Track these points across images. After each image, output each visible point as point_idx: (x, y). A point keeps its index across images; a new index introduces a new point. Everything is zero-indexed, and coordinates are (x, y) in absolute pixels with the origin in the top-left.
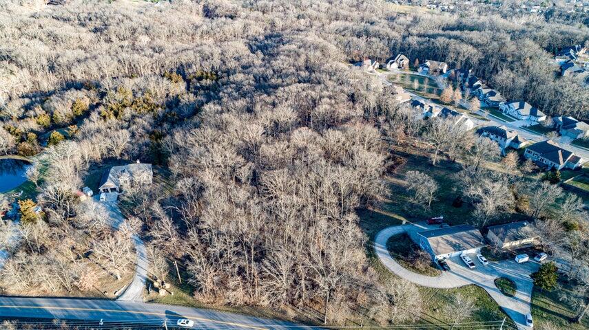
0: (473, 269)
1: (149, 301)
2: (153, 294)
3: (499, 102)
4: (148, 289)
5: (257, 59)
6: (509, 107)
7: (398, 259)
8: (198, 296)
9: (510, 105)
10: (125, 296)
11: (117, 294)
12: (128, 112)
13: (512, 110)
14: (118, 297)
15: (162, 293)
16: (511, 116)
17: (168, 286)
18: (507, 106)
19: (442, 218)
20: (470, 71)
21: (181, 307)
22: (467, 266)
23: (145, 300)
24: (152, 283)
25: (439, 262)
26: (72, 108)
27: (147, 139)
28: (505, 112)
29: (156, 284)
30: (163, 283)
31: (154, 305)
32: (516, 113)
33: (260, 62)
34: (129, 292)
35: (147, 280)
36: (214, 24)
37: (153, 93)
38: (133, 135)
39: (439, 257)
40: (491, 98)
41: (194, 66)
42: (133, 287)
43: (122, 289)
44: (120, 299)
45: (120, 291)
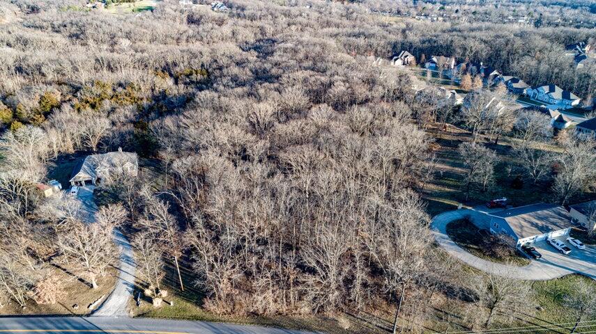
0: (569, 255)
1: (139, 316)
2: (143, 305)
3: (523, 89)
4: (136, 299)
5: (252, 56)
6: (538, 92)
7: (467, 248)
8: (208, 304)
9: (539, 89)
10: (103, 309)
11: (92, 308)
12: (107, 104)
13: (541, 95)
14: (93, 312)
15: (157, 303)
16: (542, 101)
17: (164, 293)
18: (535, 91)
19: (505, 199)
20: (482, 64)
21: (185, 322)
22: (560, 252)
23: (132, 314)
24: (143, 291)
25: (524, 247)
26: (40, 103)
27: (130, 127)
28: (533, 97)
29: (148, 292)
30: (157, 291)
31: (145, 320)
32: (547, 97)
33: (255, 58)
34: (109, 304)
35: (135, 287)
36: (200, 29)
37: (137, 87)
38: (113, 123)
39: (522, 242)
40: (515, 85)
41: (182, 65)
42: (114, 297)
43: (100, 301)
44: (96, 314)
45: (96, 303)
